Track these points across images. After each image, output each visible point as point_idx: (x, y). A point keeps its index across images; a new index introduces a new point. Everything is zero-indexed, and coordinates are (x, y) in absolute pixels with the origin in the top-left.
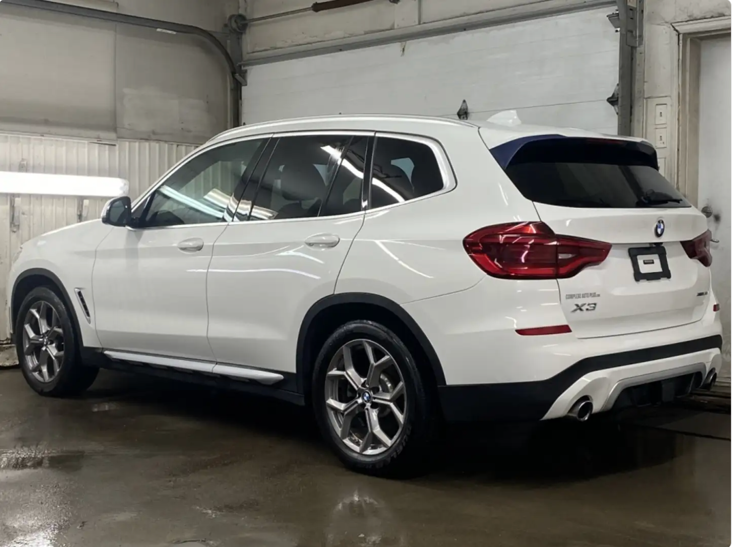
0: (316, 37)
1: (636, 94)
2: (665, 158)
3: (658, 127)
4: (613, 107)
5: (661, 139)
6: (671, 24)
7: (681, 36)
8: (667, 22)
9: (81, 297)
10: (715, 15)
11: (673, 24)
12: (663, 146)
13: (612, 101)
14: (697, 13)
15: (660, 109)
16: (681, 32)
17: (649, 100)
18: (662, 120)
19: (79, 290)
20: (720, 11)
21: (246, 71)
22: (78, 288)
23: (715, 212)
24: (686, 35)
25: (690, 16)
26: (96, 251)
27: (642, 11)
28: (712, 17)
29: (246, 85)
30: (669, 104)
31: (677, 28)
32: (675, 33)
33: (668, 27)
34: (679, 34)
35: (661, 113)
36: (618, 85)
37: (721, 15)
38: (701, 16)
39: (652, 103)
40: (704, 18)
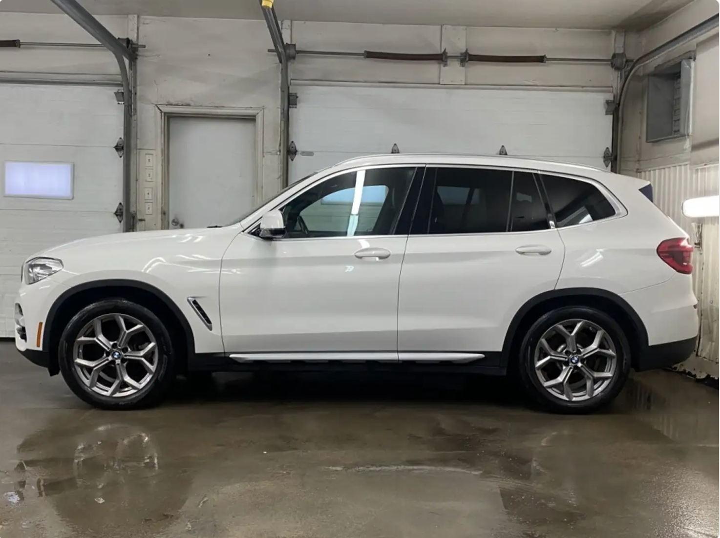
1: (133, 146)
2: (152, 188)
3: (147, 168)
4: (117, 153)
5: (149, 176)
6: (156, 105)
7: (163, 114)
8: (153, 104)
9: (197, 306)
10: (184, 104)
11: (159, 106)
12: (150, 180)
13: (118, 148)
14: (172, 101)
15: (148, 157)
16: (163, 111)
17: (141, 151)
18: (151, 164)
19: (193, 299)
20: (188, 102)
22: (193, 297)
23: (181, 222)
24: (165, 113)
25: (168, 102)
26: (222, 260)
27: (136, 94)
28: (182, 105)
30: (155, 154)
31: (160, 108)
32: (159, 111)
33: (154, 107)
34: (161, 112)
35: (149, 160)
36: (121, 138)
37: (189, 105)
38: (176, 103)
39: (143, 153)
40: (177, 105)
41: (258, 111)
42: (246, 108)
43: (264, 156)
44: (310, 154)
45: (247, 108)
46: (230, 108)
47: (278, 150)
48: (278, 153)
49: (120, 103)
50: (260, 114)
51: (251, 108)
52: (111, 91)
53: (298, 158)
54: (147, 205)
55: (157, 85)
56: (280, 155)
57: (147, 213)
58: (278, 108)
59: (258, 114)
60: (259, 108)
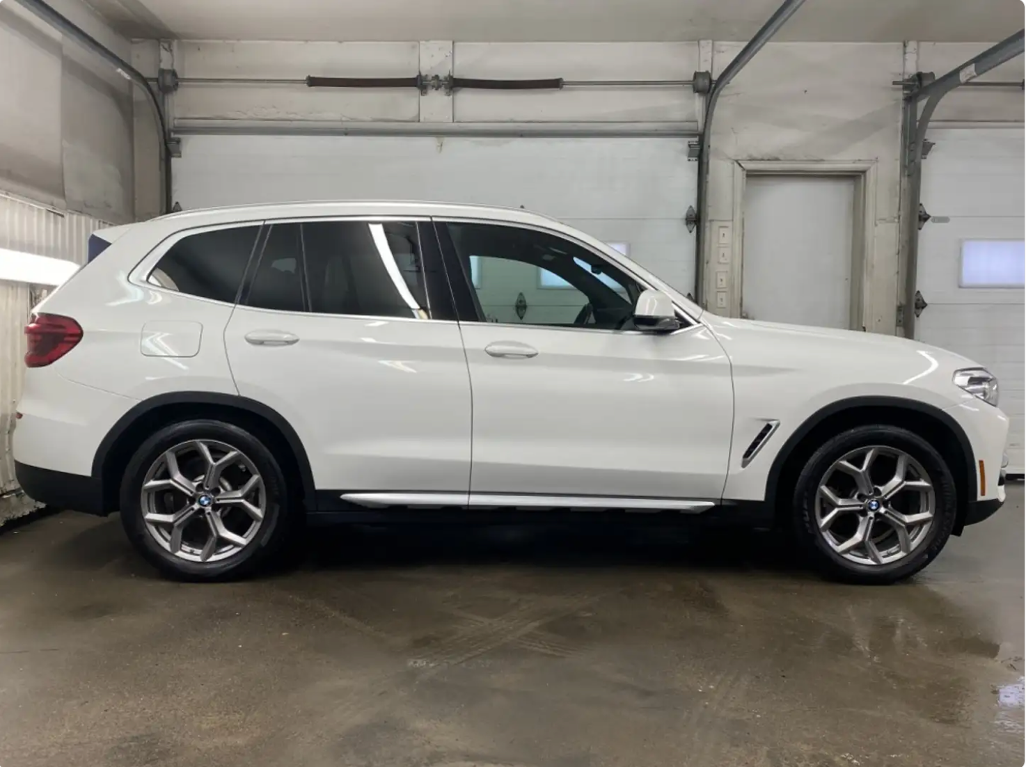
0: (295, 113)
2: (727, 272)
3: (721, 245)
4: (685, 226)
5: (723, 257)
6: (737, 161)
7: (745, 172)
8: (729, 158)
10: (771, 159)
11: (740, 162)
12: (725, 262)
13: (688, 220)
14: (755, 155)
15: (722, 231)
17: (714, 223)
18: (723, 241)
20: (775, 155)
21: (178, 141)
24: (748, 171)
25: (749, 157)
28: (769, 160)
29: (180, 156)
30: (730, 227)
31: (743, 165)
32: (740, 169)
33: (733, 163)
34: (744, 169)
35: (724, 234)
36: (691, 207)
37: (777, 159)
38: (760, 157)
39: (715, 225)
40: (762, 160)
41: (869, 165)
42: (854, 162)
43: (876, 225)
44: (944, 220)
45: (856, 160)
46: (830, 162)
47: (896, 215)
48: (896, 220)
49: (691, 159)
50: (872, 170)
51: (859, 160)
52: (681, 144)
53: (928, 226)
54: (720, 295)
55: (734, 133)
56: (899, 222)
57: (719, 305)
58: (897, 160)
59: (869, 168)
60: (871, 160)
